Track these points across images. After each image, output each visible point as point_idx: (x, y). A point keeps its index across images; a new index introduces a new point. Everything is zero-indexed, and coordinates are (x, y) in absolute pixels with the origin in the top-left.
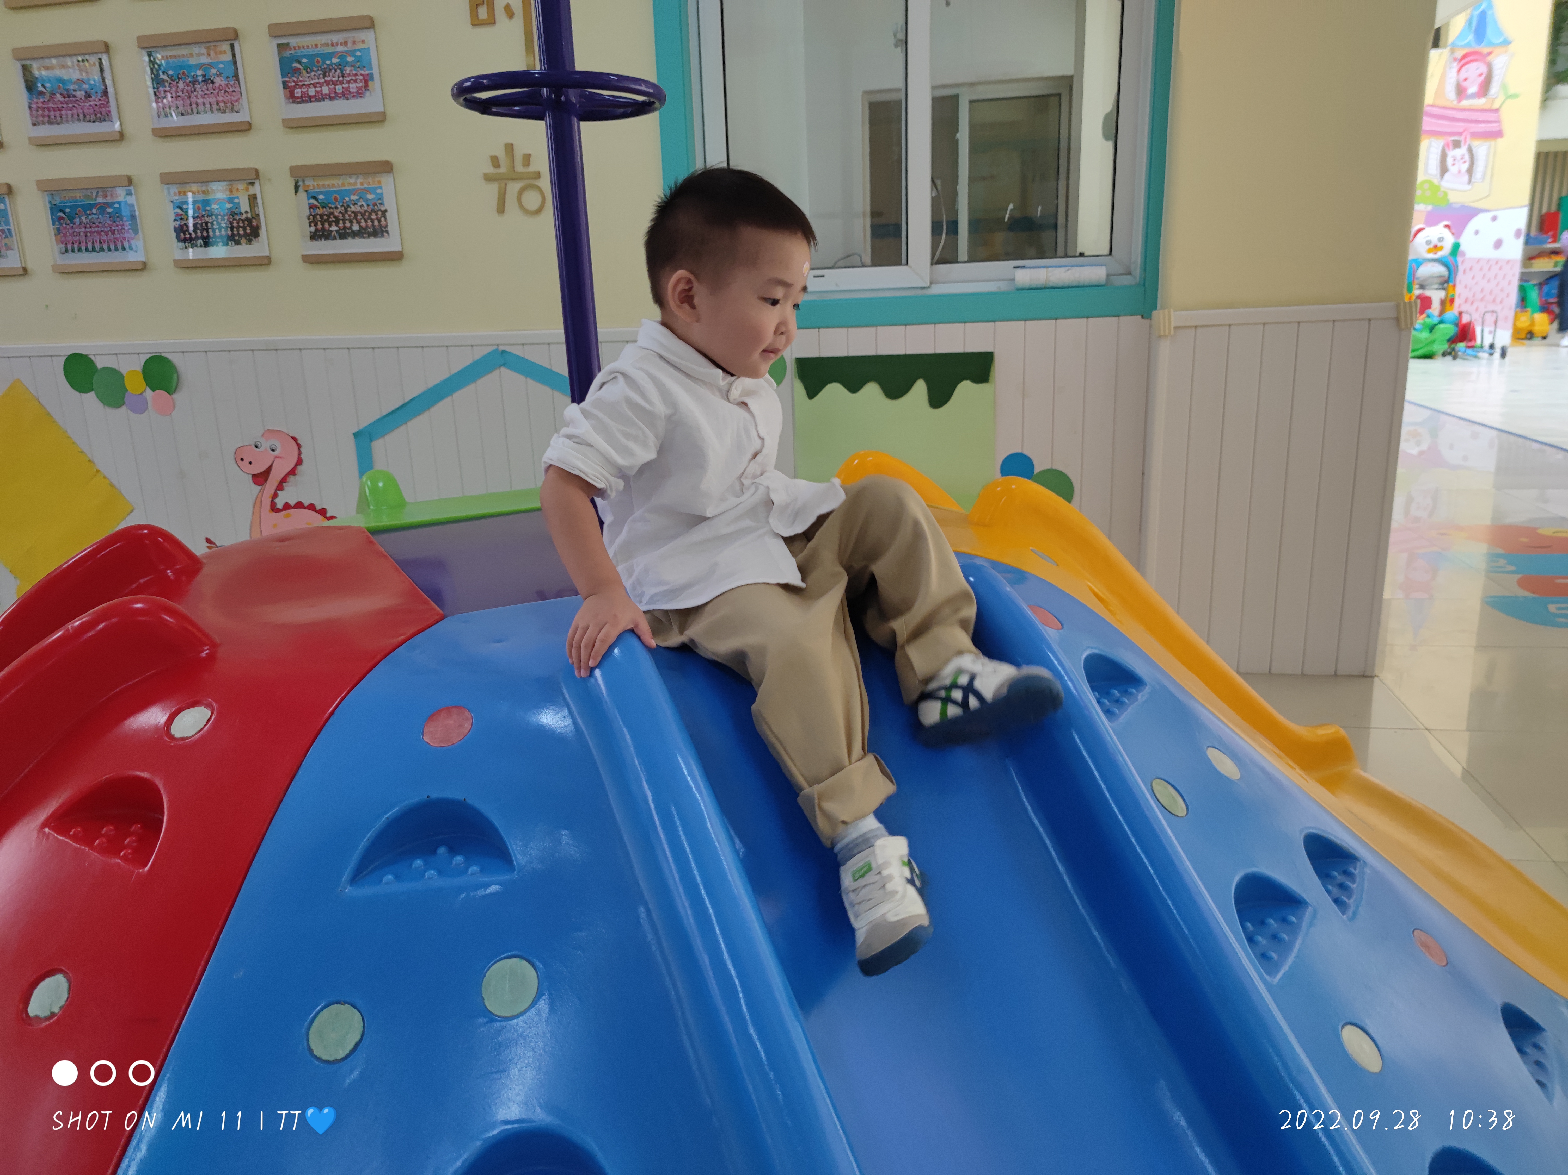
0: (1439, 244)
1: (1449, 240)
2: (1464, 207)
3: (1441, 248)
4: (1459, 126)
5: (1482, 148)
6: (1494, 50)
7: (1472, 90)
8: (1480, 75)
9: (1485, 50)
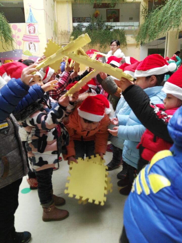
2: (35, 56)
4: (31, 39)
5: (36, 44)
6: (35, 23)
7: (32, 32)
8: (33, 29)
9: (33, 24)
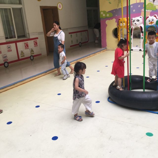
1: (155, 20)
3: (153, 23)
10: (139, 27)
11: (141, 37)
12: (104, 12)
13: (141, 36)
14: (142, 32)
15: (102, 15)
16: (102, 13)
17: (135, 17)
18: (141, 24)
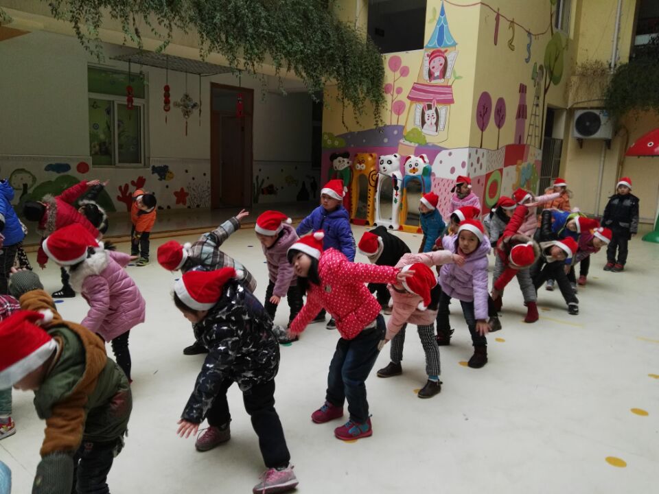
0: (416, 167)
1: (422, 165)
2: (434, 146)
3: (417, 170)
4: (430, 96)
5: (443, 110)
6: (448, 49)
7: (437, 74)
8: (441, 65)
9: (443, 50)
10: (391, 176)
11: (394, 199)
12: (331, 136)
13: (394, 197)
14: (397, 188)
15: (327, 141)
16: (325, 137)
17: (385, 154)
18: (396, 170)
